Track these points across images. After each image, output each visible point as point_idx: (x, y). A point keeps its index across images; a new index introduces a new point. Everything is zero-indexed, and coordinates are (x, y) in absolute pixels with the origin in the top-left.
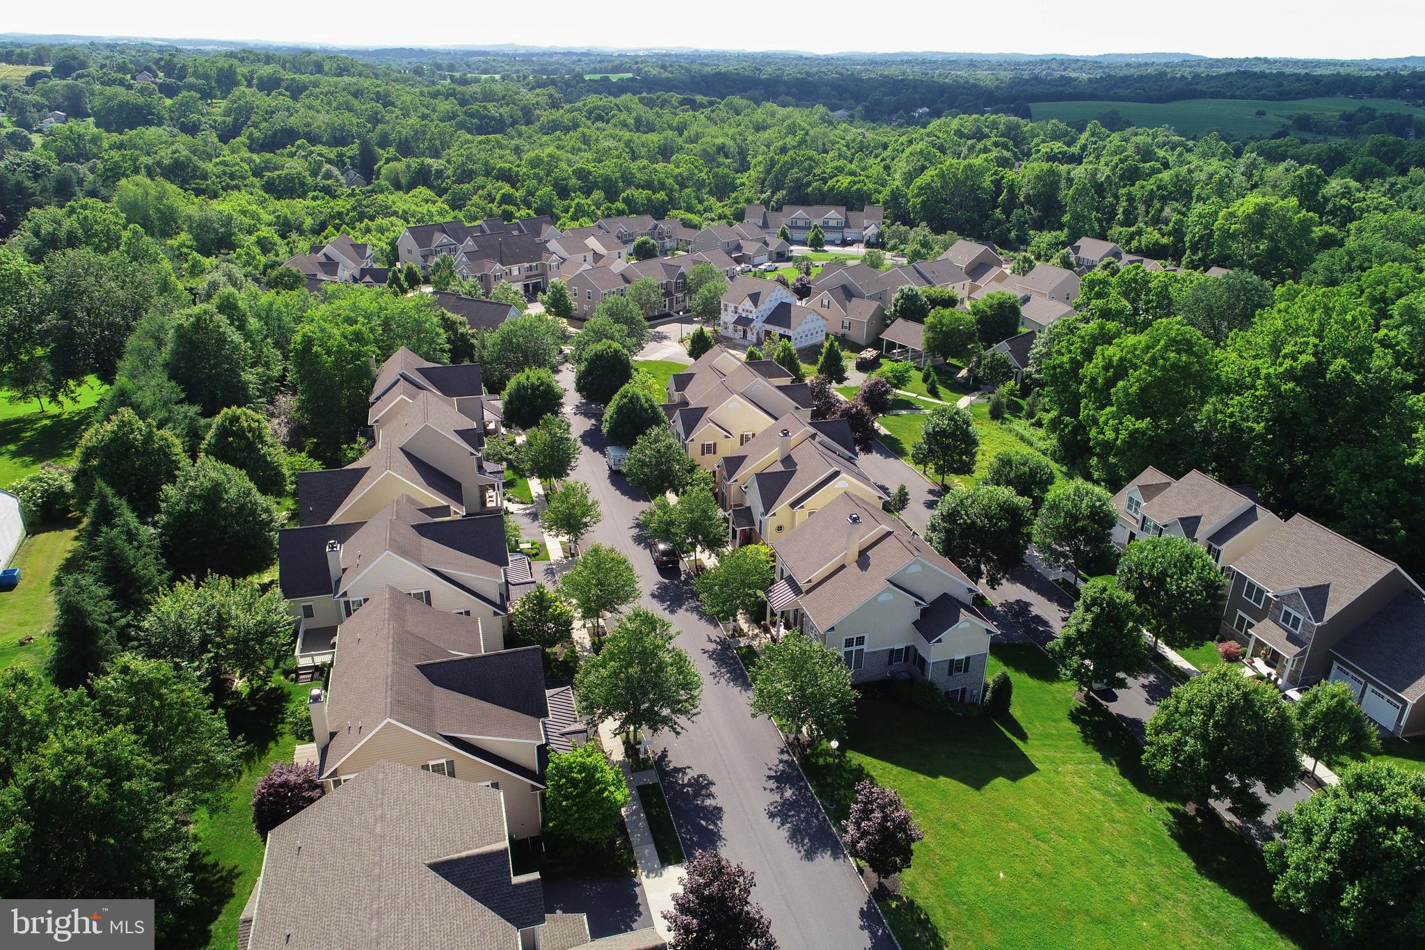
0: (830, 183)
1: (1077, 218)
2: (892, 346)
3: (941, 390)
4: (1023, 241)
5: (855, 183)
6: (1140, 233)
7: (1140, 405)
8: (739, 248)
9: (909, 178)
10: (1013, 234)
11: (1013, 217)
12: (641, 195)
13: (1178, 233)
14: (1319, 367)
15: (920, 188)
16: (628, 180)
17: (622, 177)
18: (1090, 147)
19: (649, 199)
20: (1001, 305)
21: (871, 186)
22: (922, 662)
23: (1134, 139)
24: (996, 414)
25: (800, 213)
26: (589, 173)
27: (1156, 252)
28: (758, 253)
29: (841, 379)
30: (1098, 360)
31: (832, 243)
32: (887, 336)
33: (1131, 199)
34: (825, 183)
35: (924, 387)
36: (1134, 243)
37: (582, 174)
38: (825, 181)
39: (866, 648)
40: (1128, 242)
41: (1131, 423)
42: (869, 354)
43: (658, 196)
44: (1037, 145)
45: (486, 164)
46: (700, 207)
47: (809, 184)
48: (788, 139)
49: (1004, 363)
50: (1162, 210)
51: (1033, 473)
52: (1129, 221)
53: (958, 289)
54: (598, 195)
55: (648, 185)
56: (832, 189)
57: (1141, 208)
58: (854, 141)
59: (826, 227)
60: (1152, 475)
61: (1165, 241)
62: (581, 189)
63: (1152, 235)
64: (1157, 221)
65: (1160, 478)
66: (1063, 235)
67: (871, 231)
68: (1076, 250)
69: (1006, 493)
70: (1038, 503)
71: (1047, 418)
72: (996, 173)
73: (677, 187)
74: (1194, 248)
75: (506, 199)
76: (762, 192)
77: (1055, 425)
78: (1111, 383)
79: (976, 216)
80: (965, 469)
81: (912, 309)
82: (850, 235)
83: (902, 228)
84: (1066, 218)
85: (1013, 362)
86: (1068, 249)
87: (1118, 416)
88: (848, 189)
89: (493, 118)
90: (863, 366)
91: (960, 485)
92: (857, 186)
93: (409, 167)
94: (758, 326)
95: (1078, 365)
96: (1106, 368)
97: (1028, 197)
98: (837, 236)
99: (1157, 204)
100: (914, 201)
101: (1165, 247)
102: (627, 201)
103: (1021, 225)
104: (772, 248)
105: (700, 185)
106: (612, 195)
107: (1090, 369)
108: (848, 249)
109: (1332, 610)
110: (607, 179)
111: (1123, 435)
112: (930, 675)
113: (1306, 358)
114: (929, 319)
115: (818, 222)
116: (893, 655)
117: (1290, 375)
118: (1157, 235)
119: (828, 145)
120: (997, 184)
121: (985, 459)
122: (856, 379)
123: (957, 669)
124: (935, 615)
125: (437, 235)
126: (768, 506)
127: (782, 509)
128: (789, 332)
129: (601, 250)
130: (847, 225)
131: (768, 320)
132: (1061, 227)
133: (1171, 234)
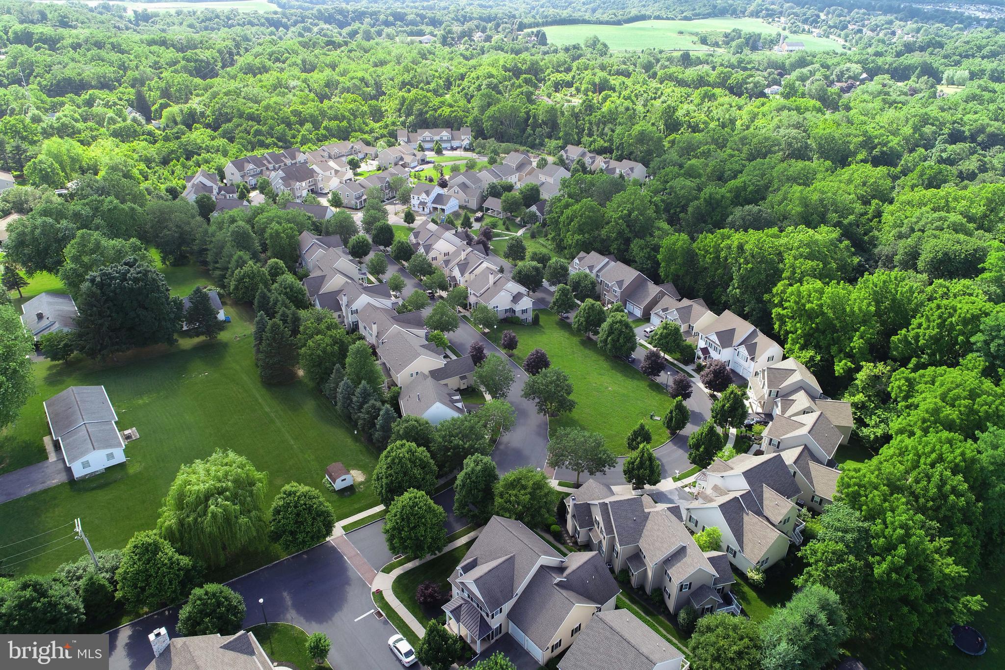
0: (439, 111)
1: (567, 134)
2: (488, 209)
3: (511, 228)
4: (542, 144)
5: (453, 112)
6: (594, 141)
7: (581, 231)
8: (402, 159)
9: (483, 110)
10: (537, 141)
11: (537, 132)
12: (334, 124)
13: (611, 140)
15: (489, 117)
16: (323, 114)
17: (320, 114)
18: (577, 77)
19: (338, 126)
20: (532, 189)
21: (461, 113)
22: (514, 311)
24: (533, 236)
25: (427, 134)
26: (301, 112)
27: (601, 151)
28: (413, 161)
29: (470, 227)
30: (564, 215)
31: (446, 149)
32: (485, 205)
33: (590, 122)
34: (436, 111)
35: (503, 227)
36: (592, 147)
37: (296, 113)
38: (435, 110)
39: (499, 309)
40: (590, 146)
41: (577, 237)
42: (479, 214)
43: (343, 124)
44: (549, 75)
45: (238, 110)
46: (367, 129)
47: (427, 112)
48: (405, 76)
49: (534, 215)
50: (604, 129)
51: (544, 256)
52: (590, 135)
53: (513, 179)
54: (308, 126)
55: (336, 118)
56: (440, 115)
57: (595, 128)
58: (443, 72)
59: (442, 140)
60: (582, 254)
61: (606, 145)
62: (297, 123)
63: (601, 143)
64: (602, 135)
65: (585, 254)
66: (560, 143)
67: (466, 142)
68: (566, 152)
69: (534, 263)
70: (545, 266)
71: (550, 237)
72: (527, 108)
73: (352, 117)
74: (617, 149)
76: (400, 117)
77: (553, 239)
78: (569, 224)
79: (518, 132)
80: (522, 258)
81: (495, 192)
82: (455, 144)
83: (483, 141)
84: (561, 134)
85: (538, 214)
86: (562, 152)
87: (573, 235)
88: (450, 116)
90: (478, 220)
91: (520, 264)
93: (182, 111)
94: (430, 205)
95: (559, 217)
96: (568, 218)
97: (543, 119)
98: (448, 145)
99: (601, 126)
100: (487, 125)
101: (606, 148)
102: (325, 128)
103: (541, 136)
104: (418, 158)
105: (363, 114)
106: (316, 125)
107: (562, 219)
108: (455, 152)
109: (624, 286)
110: (312, 116)
111: (574, 241)
112: (517, 314)
113: (625, 212)
114: (503, 198)
115: (437, 138)
116: (506, 311)
117: (620, 218)
118: (602, 142)
119: (430, 79)
120: (527, 113)
121: (528, 254)
122: (476, 226)
123: (524, 311)
124: (516, 298)
125: (246, 164)
126: (462, 274)
127: (467, 275)
128: (443, 207)
129: (338, 168)
130: (453, 139)
131: (433, 202)
132: (559, 138)
133: (608, 141)
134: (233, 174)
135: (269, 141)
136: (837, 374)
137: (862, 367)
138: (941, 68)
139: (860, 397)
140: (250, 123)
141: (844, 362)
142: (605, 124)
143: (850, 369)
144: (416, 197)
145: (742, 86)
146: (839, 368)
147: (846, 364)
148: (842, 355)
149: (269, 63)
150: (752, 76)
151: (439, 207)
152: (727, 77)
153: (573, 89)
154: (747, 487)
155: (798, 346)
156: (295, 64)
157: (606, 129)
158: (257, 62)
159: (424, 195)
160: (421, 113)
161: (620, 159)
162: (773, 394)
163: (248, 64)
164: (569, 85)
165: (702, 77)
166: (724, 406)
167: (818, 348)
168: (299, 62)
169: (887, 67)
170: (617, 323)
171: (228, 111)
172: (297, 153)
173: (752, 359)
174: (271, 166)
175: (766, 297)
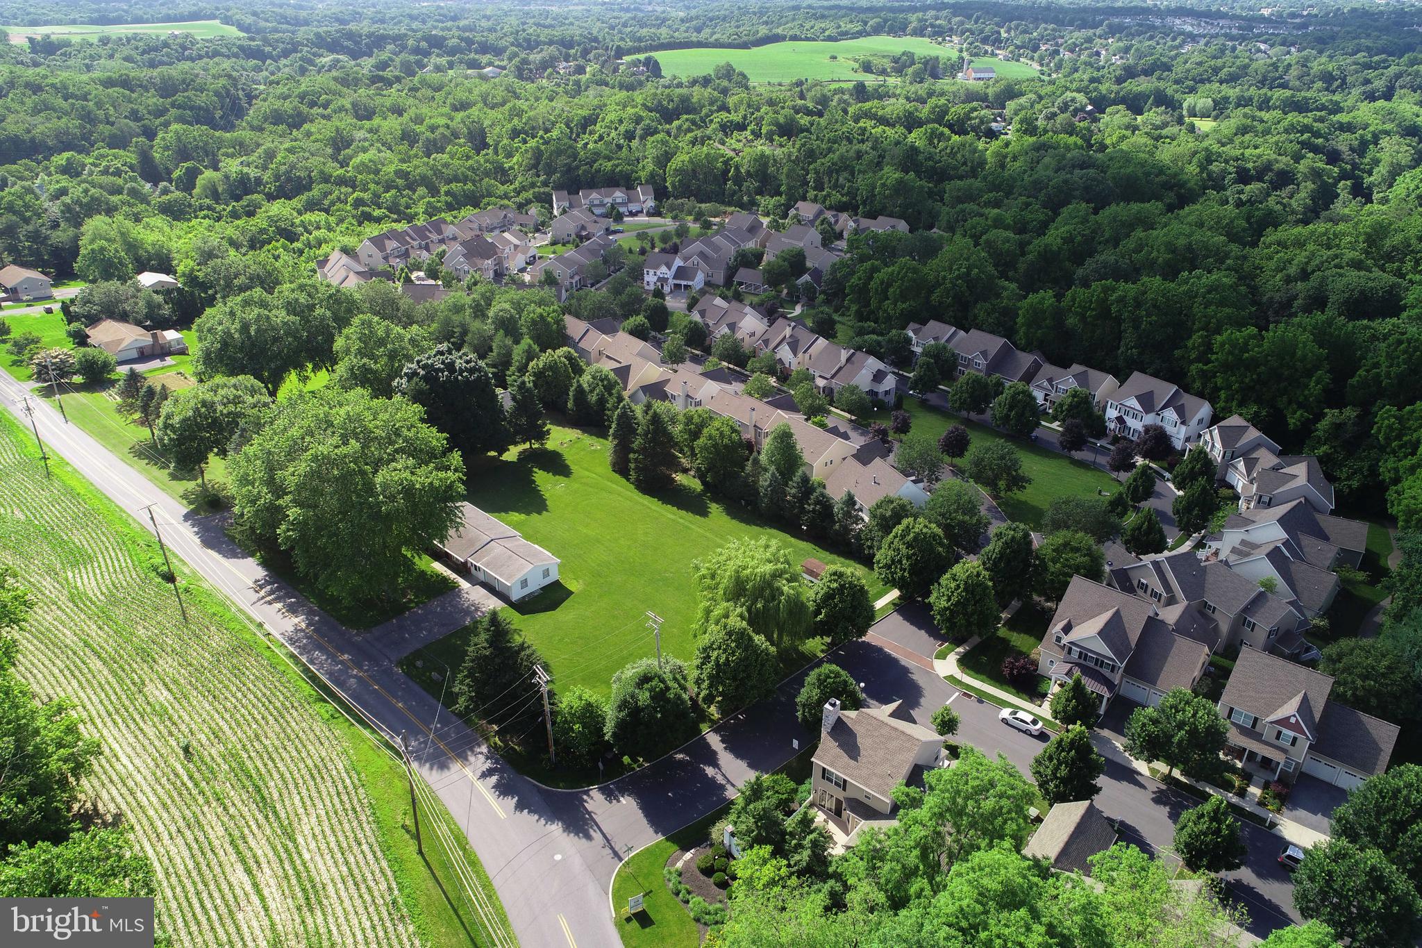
1: (790, 188)
2: (740, 283)
5: (617, 166)
6: (829, 195)
7: (903, 297)
8: (584, 228)
9: (659, 161)
10: (746, 199)
11: (744, 188)
12: (457, 187)
13: (851, 193)
14: (968, 273)
16: (438, 173)
17: (435, 174)
20: (791, 256)
23: (782, 112)
25: (593, 195)
26: (408, 173)
27: (843, 208)
31: (625, 214)
32: (737, 279)
33: (817, 172)
36: (828, 203)
40: (824, 202)
41: (900, 306)
45: (322, 172)
47: (578, 167)
48: (516, 121)
50: (837, 180)
52: (818, 188)
53: (754, 245)
54: (422, 190)
56: (598, 171)
57: (826, 179)
59: (616, 203)
61: (844, 199)
63: (837, 197)
64: (836, 186)
66: (784, 199)
67: (648, 205)
68: (798, 210)
72: (723, 156)
74: (864, 203)
75: (358, 203)
79: (718, 189)
82: (634, 207)
83: (668, 203)
84: (784, 188)
86: (793, 210)
88: (613, 171)
89: (200, 108)
92: (619, 168)
94: (671, 281)
97: (748, 172)
98: (627, 209)
99: (835, 176)
101: (845, 203)
104: (603, 226)
108: (636, 218)
109: (991, 358)
112: (879, 397)
114: (758, 268)
115: (609, 200)
116: (869, 393)
117: (958, 277)
118: (839, 196)
119: (548, 124)
120: (726, 163)
123: (887, 393)
124: (878, 377)
125: (387, 242)
126: (795, 354)
127: (800, 355)
128: (690, 283)
129: (516, 242)
130: (630, 201)
131: (675, 277)
132: (780, 194)
133: (848, 194)
134: (370, 256)
135: (377, 213)
136: (1291, 427)
137: (1326, 414)
138: (1177, 96)
139: (1324, 449)
140: (343, 189)
141: (1298, 413)
142: (838, 172)
143: (1308, 419)
144: (652, 272)
145: (964, 124)
146: (1293, 421)
147: (1302, 415)
148: (1295, 406)
149: (304, 109)
150: (975, 109)
151: (683, 283)
152: (945, 112)
153: (748, 133)
154: (1283, 535)
155: (1234, 403)
156: (342, 109)
157: (841, 179)
158: (288, 106)
159: (664, 269)
160: (569, 169)
161: (872, 215)
162: (1229, 455)
163: (276, 110)
164: (741, 127)
165: (910, 113)
166: (1193, 468)
167: (1259, 401)
168: (349, 106)
169: (1113, 96)
170: (1018, 394)
171: (302, 174)
172: (443, 226)
173: (1183, 423)
174: (415, 243)
175: (1177, 353)
